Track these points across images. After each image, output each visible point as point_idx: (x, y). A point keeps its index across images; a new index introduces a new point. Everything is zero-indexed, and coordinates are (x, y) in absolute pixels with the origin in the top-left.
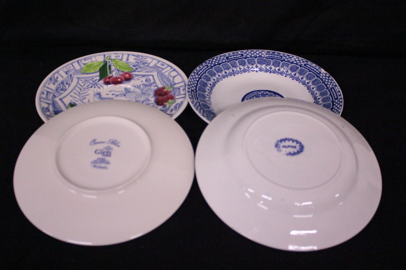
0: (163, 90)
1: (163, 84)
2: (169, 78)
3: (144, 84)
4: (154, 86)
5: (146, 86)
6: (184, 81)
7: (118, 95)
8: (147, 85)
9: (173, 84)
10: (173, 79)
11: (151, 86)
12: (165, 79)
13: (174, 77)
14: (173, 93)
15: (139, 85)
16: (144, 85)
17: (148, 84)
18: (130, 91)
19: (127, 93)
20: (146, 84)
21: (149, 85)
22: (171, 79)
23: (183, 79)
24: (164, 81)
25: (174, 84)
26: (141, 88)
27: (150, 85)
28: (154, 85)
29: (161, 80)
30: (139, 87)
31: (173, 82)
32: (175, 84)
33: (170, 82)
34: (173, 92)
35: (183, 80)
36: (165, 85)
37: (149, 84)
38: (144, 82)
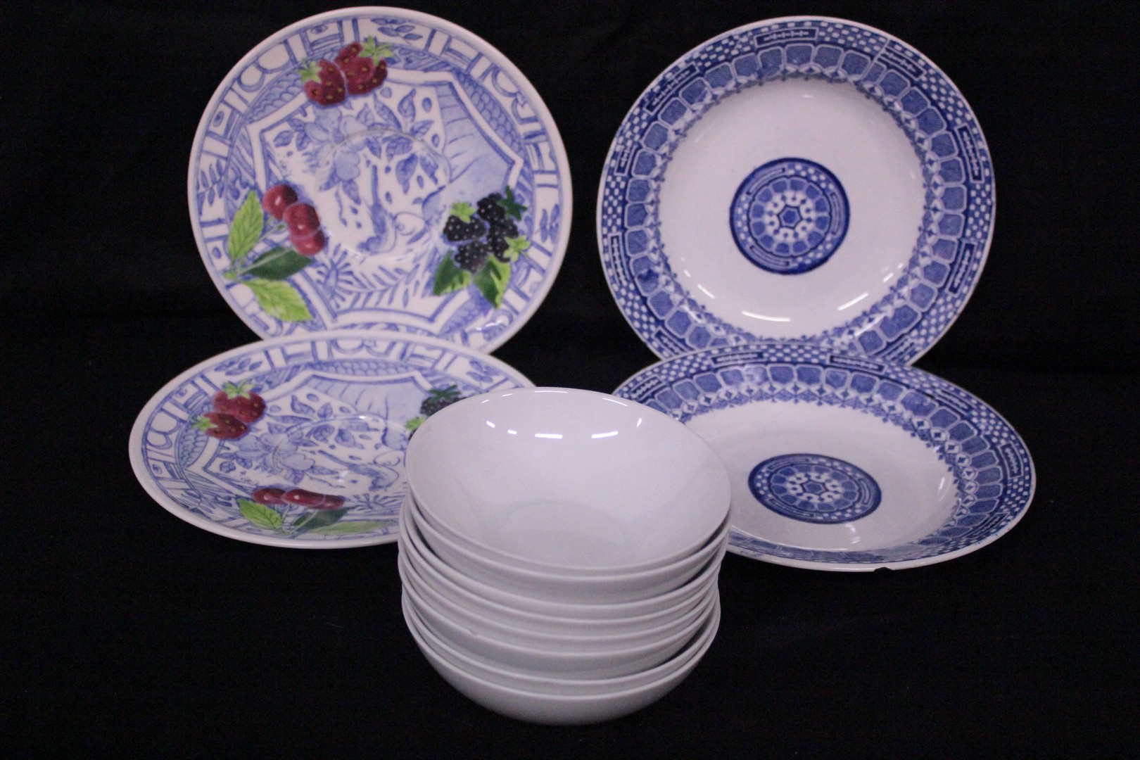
0: (218, 430)
1: (202, 441)
2: (176, 440)
3: (245, 465)
4: (228, 449)
5: (243, 460)
6: (159, 409)
7: (328, 474)
8: (240, 460)
9: (184, 426)
10: (171, 432)
11: (235, 453)
12: (188, 446)
13: (165, 434)
14: (209, 408)
15: (260, 470)
16: (249, 464)
17: (237, 461)
18: (291, 472)
19: (303, 471)
20: (240, 464)
21: (237, 458)
22: (173, 437)
23: (153, 413)
24: (194, 444)
25: (182, 424)
26: (261, 460)
27: (234, 456)
28: (223, 451)
29: (196, 450)
30: (264, 466)
31: (178, 427)
32: (181, 421)
33: (185, 434)
34: (206, 409)
35: (159, 412)
36: (203, 436)
37: (234, 459)
38: (240, 468)
